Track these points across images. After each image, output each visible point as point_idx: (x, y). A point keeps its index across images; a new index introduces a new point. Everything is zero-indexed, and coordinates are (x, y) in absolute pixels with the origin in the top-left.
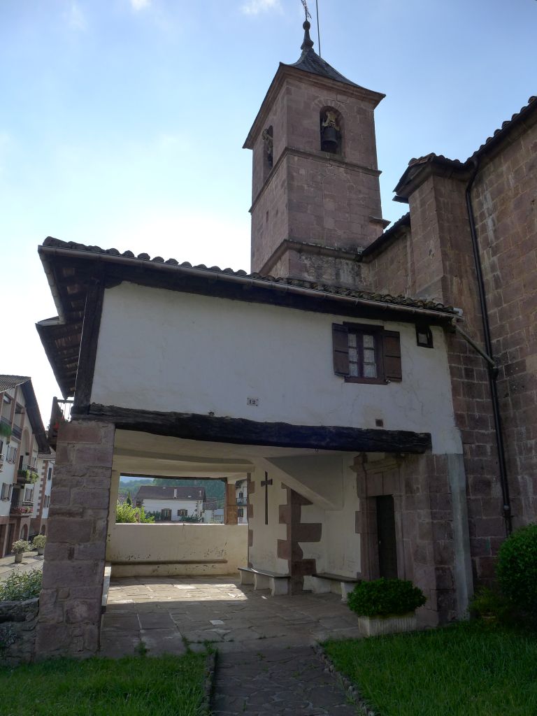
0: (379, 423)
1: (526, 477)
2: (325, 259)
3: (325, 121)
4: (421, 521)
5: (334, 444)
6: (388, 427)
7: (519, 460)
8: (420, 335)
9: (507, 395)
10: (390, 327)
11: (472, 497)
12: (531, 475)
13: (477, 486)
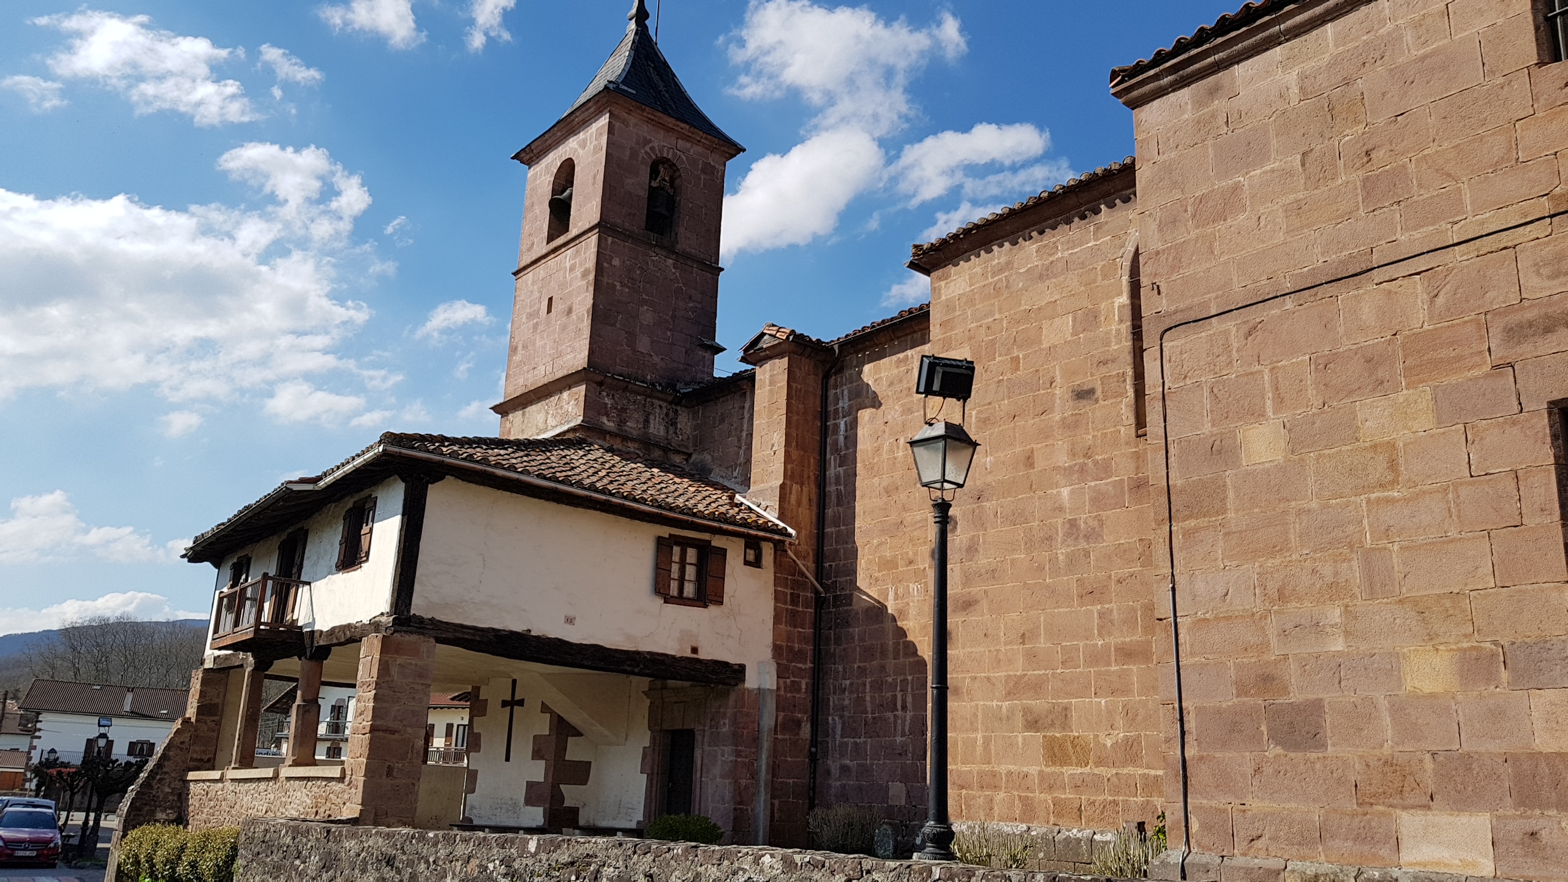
0: (695, 650)
1: (836, 718)
2: (632, 398)
3: (655, 180)
4: (724, 759)
5: (647, 671)
6: (702, 655)
7: (833, 700)
8: (748, 550)
9: (830, 628)
10: (718, 542)
11: (780, 737)
12: (841, 717)
13: (789, 725)
